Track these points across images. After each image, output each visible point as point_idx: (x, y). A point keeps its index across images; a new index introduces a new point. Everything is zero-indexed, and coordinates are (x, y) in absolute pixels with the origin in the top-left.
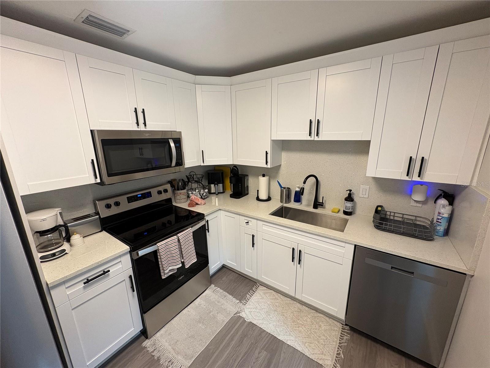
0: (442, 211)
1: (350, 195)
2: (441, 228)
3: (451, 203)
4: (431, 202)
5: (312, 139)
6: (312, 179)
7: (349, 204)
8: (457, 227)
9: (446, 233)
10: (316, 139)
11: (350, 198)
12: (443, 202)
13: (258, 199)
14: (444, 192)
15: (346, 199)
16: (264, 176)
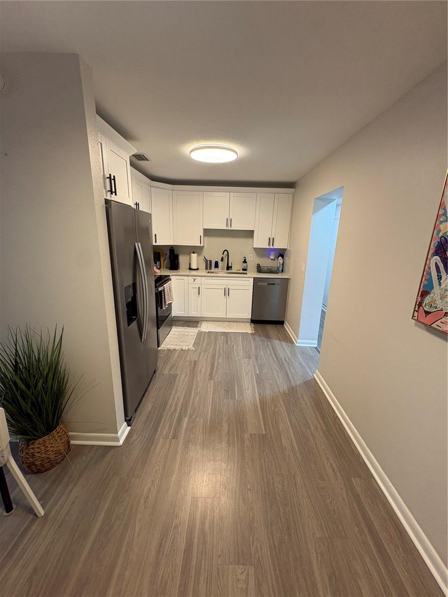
0: (280, 261)
1: (245, 260)
2: (281, 269)
3: (283, 258)
4: (276, 259)
5: (228, 229)
6: (226, 252)
7: (245, 265)
8: (286, 268)
9: (282, 271)
10: (230, 229)
11: (245, 262)
12: (280, 258)
13: (190, 269)
14: (280, 254)
15: (243, 262)
16: (194, 253)
